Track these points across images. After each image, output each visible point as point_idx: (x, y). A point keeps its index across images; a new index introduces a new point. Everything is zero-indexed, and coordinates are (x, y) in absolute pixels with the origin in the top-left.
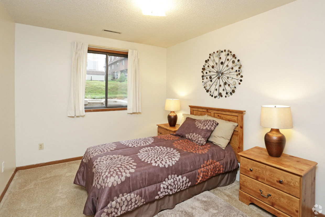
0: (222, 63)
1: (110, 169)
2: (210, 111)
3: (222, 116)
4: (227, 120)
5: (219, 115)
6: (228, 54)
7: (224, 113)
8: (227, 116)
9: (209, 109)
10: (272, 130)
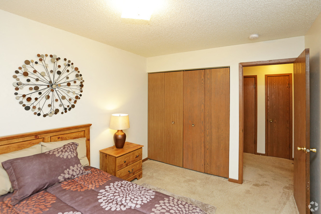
0: (59, 73)
1: (191, 210)
2: (43, 136)
3: (65, 136)
4: (72, 138)
5: (60, 136)
6: (69, 65)
7: (68, 132)
8: (72, 134)
9: (39, 135)
10: (118, 131)
